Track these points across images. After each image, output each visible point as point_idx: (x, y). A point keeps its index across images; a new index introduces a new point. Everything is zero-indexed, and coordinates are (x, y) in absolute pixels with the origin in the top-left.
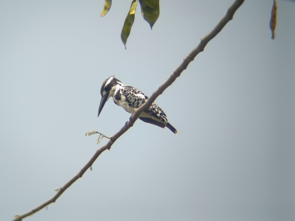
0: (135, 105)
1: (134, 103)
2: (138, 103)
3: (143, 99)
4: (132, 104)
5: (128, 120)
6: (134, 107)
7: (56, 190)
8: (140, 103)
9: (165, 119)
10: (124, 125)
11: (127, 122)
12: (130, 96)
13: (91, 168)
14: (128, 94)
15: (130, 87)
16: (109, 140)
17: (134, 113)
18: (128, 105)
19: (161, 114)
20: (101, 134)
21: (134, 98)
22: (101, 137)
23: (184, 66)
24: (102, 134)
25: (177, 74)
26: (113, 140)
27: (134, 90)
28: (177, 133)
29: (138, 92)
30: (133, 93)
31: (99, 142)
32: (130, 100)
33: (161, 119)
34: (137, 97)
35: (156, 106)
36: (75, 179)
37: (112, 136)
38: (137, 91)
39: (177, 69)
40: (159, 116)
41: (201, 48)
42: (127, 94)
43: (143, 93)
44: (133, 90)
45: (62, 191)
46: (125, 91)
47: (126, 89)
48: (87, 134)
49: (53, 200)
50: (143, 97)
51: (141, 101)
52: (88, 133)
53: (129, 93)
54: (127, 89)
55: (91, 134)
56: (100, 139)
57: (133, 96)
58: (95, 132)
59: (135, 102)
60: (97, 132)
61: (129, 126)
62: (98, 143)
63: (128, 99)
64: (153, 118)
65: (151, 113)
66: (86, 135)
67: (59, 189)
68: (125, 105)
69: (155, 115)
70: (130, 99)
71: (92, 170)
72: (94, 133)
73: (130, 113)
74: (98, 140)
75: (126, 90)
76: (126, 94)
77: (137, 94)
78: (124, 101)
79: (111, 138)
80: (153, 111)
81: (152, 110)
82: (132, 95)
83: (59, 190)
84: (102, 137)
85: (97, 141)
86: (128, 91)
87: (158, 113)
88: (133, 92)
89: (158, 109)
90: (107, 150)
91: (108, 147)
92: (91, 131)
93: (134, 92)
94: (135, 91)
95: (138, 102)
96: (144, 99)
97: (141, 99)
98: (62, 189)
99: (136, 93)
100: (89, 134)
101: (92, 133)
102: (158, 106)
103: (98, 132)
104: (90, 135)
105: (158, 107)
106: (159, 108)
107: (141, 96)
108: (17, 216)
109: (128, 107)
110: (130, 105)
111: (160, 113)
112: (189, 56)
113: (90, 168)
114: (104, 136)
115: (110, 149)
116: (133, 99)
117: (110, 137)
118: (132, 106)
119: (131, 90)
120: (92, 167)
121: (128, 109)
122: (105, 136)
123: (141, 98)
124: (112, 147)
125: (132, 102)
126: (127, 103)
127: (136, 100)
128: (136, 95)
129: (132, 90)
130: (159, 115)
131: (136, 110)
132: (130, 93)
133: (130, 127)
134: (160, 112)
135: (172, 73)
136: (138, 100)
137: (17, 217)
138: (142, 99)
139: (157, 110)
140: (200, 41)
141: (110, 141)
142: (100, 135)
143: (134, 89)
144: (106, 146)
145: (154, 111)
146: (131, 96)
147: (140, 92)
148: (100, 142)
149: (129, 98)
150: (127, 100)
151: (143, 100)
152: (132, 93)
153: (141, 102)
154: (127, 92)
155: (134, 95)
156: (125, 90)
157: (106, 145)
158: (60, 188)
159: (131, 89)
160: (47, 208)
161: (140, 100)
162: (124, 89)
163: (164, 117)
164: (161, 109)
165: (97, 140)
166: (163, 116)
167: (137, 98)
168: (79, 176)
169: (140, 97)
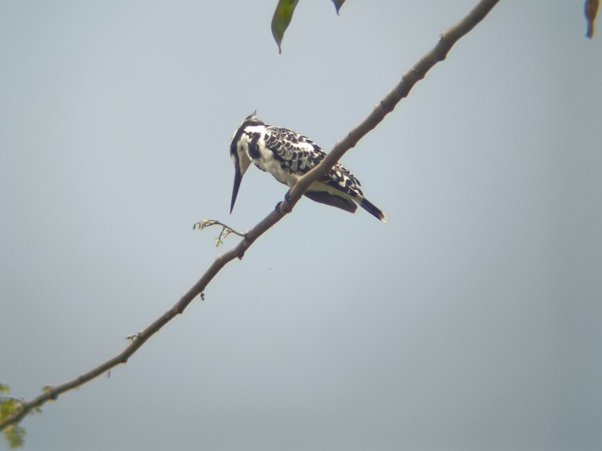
0: (294, 167)
1: (290, 162)
2: (300, 162)
3: (310, 152)
4: (287, 164)
5: (283, 199)
6: (291, 171)
7: (129, 338)
8: (304, 160)
9: (356, 191)
10: (273, 209)
11: (279, 204)
12: (283, 148)
13: (202, 295)
14: (279, 144)
15: (283, 130)
16: (242, 238)
17: (295, 186)
18: (279, 167)
19: (348, 183)
20: (225, 227)
21: (292, 152)
22: (225, 232)
23: (404, 90)
24: (228, 226)
25: (388, 105)
26: (250, 239)
27: (292, 135)
28: (384, 218)
29: (301, 139)
30: (289, 142)
31: (220, 243)
32: (283, 157)
33: (349, 192)
34: (298, 149)
35: (338, 167)
36: (168, 317)
37: (247, 231)
38: (298, 136)
39: (388, 96)
40: (344, 186)
41: (440, 53)
42: (276, 144)
43: (310, 139)
44: (289, 135)
45: (141, 339)
46: (273, 139)
47: (275, 134)
48: (197, 226)
49: (123, 359)
50: (309, 148)
51: (305, 156)
52: (200, 223)
53: (281, 141)
54: (277, 134)
55: (204, 225)
56: (222, 237)
57: (290, 146)
58: (213, 222)
59: (294, 161)
60: (217, 223)
61: (283, 211)
62: (217, 246)
63: (279, 154)
64: (331, 191)
65: (328, 182)
66: (194, 228)
67: (134, 336)
68: (273, 166)
69: (335, 184)
70: (284, 155)
71: (203, 299)
72: (211, 224)
73: (286, 184)
74: (220, 238)
75: (275, 136)
76: (274, 144)
77: (298, 143)
78: (271, 160)
79: (246, 236)
80: (332, 175)
81: (330, 175)
82: (288, 145)
83: (135, 339)
84: (228, 232)
85: (217, 241)
86: (278, 138)
87: (342, 179)
88: (289, 139)
89: (342, 173)
90: (237, 259)
91: (239, 253)
92: (205, 221)
93: (292, 138)
94: (294, 138)
95: (301, 159)
96: (312, 153)
97: (306, 153)
98: (142, 336)
99: (295, 141)
100: (200, 225)
101: (207, 223)
102: (342, 166)
103: (220, 221)
104: (203, 228)
105: (342, 168)
106: (345, 170)
107: (306, 148)
108: (47, 388)
109: (280, 171)
110: (283, 167)
111: (347, 180)
112: (414, 69)
113: (199, 295)
114: (231, 231)
115: (243, 258)
116: (288, 153)
117: (243, 233)
118: (288, 170)
119: (285, 135)
120: (203, 292)
121: (281, 174)
122: (233, 231)
123: (306, 150)
124: (246, 253)
125: (286, 161)
126: (278, 165)
127: (295, 155)
128: (295, 145)
129: (287, 136)
130: (343, 184)
131: (300, 178)
132: (284, 142)
133: (285, 215)
134: (346, 178)
135: (377, 104)
136: (301, 155)
137: (48, 391)
138: (308, 153)
139: (339, 174)
140: (439, 39)
141: (243, 241)
142: (224, 229)
143: (291, 133)
144: (234, 252)
145: (334, 176)
146: (286, 149)
147: (304, 139)
148: (222, 242)
149: (280, 152)
150: (276, 156)
151: (310, 155)
152: (286, 141)
153: (306, 158)
154: (276, 140)
155: (292, 146)
156: (271, 136)
157: (234, 250)
158: (137, 335)
159: (285, 133)
160: (110, 373)
161: (303, 155)
162: (269, 134)
163: (356, 188)
164: (347, 173)
165: (216, 238)
166: (353, 185)
167: (297, 152)
168: (177, 311)
169: (303, 149)
